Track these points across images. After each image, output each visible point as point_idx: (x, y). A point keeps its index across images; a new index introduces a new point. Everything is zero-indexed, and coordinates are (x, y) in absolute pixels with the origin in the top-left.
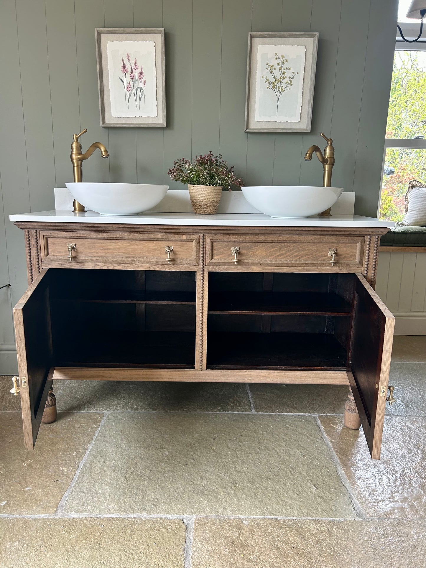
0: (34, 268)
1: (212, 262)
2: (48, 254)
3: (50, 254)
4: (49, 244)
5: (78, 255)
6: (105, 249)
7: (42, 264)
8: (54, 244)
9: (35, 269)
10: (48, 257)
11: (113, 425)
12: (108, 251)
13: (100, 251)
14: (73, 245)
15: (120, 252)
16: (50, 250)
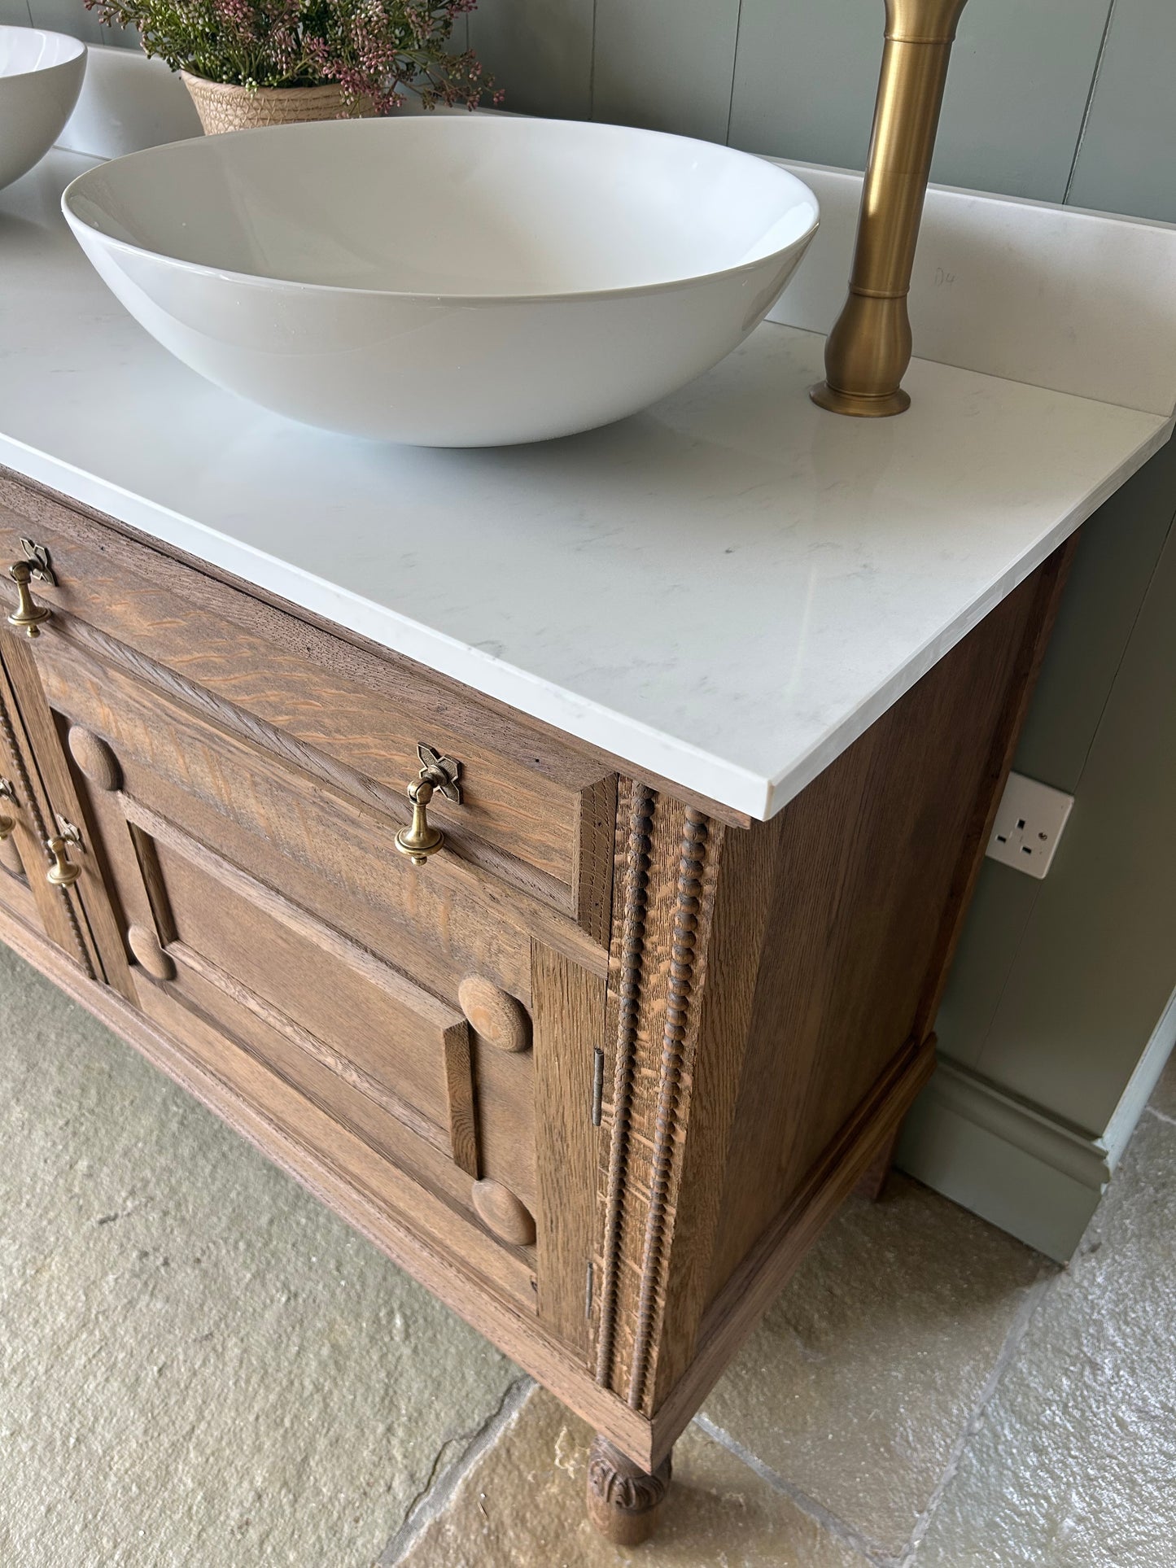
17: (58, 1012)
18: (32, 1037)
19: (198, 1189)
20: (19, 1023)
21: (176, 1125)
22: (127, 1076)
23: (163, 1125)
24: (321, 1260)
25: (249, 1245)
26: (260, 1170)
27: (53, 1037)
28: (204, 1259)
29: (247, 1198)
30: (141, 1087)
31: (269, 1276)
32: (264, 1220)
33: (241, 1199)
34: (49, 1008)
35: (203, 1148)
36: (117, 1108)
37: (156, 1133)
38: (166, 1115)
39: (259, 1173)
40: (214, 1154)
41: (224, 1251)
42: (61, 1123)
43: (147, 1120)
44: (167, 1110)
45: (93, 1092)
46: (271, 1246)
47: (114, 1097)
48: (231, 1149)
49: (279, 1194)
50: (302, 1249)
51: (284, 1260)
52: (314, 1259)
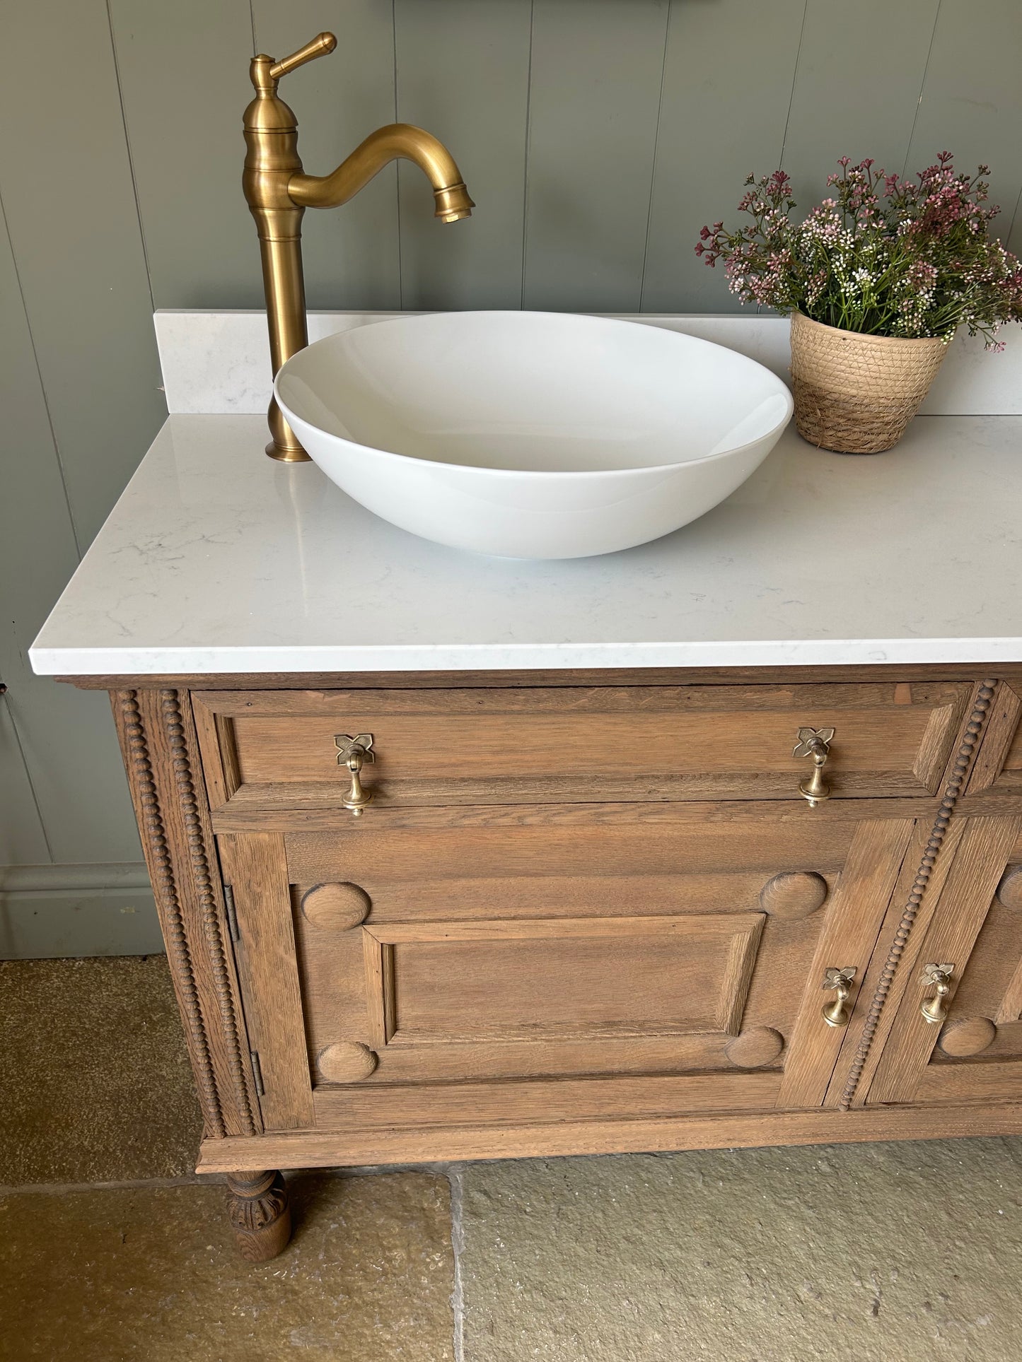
0: (175, 837)
1: (1002, 784)
2: (239, 782)
3: (248, 780)
4: (243, 743)
5: (387, 776)
6: (513, 751)
7: (214, 821)
8: (267, 739)
9: (179, 841)
10: (240, 796)
11: (500, 1251)
12: (528, 757)
13: (489, 758)
14: (362, 741)
15: (582, 760)
16: (247, 765)
17: (611, 1212)
18: (623, 1245)
19: (886, 1237)
20: (599, 1245)
21: (810, 1212)
22: (728, 1210)
23: (803, 1219)
24: (1003, 1209)
25: (963, 1239)
26: (895, 1191)
27: (636, 1231)
28: (957, 1272)
29: (916, 1214)
30: (748, 1209)
31: (998, 1245)
32: (945, 1217)
33: (914, 1218)
34: (600, 1215)
35: (847, 1210)
36: (759, 1237)
37: (807, 1229)
38: (794, 1211)
39: (897, 1193)
40: (857, 1208)
41: (958, 1257)
42: (746, 1281)
43: (791, 1227)
44: (789, 1208)
45: (727, 1241)
46: (972, 1228)
47: (746, 1233)
48: (859, 1195)
49: (926, 1194)
50: (986, 1213)
51: (990, 1228)
52: (1001, 1212)
